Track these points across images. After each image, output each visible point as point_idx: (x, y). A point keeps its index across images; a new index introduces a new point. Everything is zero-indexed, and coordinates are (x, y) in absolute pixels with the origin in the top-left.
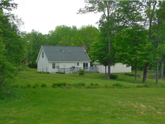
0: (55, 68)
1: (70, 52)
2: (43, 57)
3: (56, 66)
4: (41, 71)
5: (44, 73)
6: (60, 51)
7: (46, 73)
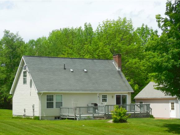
0: (52, 107)
1: (85, 70)
2: (25, 82)
3: (54, 102)
4: (21, 113)
5: (28, 118)
6: (65, 69)
7: (31, 119)
